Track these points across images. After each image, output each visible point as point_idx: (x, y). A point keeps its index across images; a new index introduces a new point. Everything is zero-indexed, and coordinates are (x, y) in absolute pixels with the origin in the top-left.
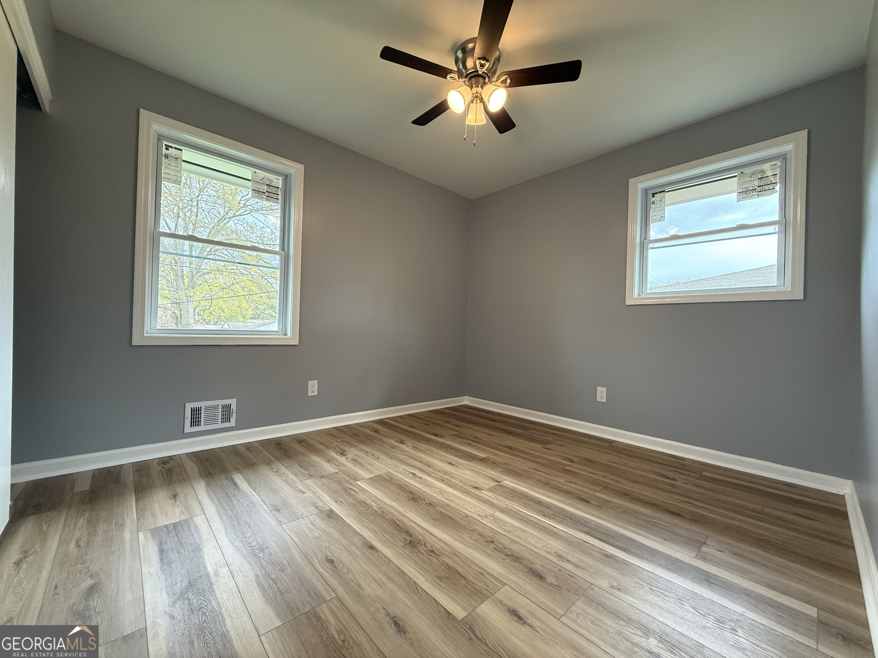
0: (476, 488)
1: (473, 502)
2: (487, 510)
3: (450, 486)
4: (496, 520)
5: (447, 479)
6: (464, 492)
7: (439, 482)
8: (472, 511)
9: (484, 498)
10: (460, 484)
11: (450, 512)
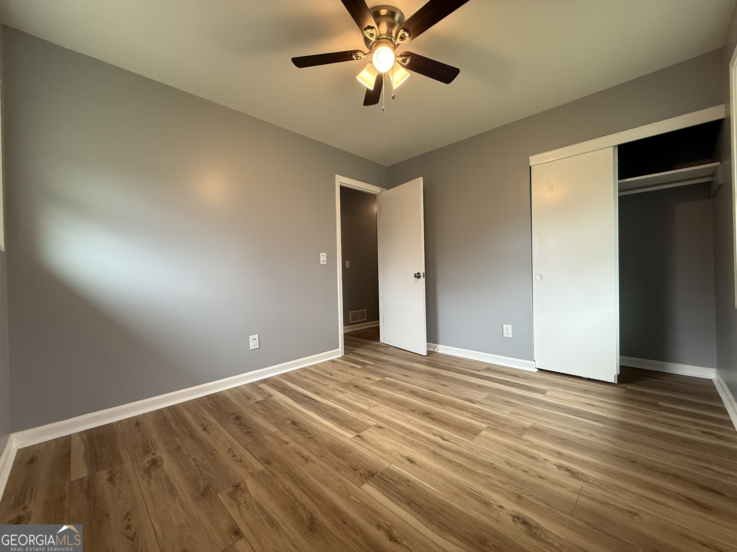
0: (380, 427)
1: (383, 415)
2: (374, 411)
3: (403, 428)
4: (369, 404)
5: (408, 434)
6: (390, 422)
7: (414, 431)
8: (383, 408)
9: (374, 418)
10: (395, 431)
11: (397, 407)
